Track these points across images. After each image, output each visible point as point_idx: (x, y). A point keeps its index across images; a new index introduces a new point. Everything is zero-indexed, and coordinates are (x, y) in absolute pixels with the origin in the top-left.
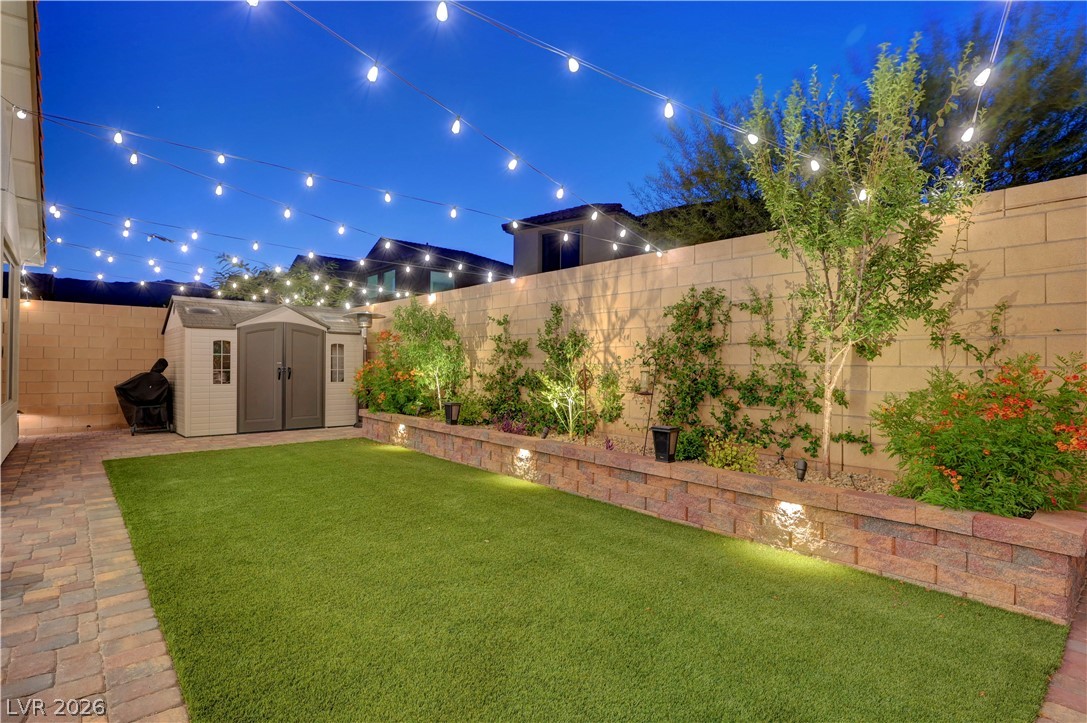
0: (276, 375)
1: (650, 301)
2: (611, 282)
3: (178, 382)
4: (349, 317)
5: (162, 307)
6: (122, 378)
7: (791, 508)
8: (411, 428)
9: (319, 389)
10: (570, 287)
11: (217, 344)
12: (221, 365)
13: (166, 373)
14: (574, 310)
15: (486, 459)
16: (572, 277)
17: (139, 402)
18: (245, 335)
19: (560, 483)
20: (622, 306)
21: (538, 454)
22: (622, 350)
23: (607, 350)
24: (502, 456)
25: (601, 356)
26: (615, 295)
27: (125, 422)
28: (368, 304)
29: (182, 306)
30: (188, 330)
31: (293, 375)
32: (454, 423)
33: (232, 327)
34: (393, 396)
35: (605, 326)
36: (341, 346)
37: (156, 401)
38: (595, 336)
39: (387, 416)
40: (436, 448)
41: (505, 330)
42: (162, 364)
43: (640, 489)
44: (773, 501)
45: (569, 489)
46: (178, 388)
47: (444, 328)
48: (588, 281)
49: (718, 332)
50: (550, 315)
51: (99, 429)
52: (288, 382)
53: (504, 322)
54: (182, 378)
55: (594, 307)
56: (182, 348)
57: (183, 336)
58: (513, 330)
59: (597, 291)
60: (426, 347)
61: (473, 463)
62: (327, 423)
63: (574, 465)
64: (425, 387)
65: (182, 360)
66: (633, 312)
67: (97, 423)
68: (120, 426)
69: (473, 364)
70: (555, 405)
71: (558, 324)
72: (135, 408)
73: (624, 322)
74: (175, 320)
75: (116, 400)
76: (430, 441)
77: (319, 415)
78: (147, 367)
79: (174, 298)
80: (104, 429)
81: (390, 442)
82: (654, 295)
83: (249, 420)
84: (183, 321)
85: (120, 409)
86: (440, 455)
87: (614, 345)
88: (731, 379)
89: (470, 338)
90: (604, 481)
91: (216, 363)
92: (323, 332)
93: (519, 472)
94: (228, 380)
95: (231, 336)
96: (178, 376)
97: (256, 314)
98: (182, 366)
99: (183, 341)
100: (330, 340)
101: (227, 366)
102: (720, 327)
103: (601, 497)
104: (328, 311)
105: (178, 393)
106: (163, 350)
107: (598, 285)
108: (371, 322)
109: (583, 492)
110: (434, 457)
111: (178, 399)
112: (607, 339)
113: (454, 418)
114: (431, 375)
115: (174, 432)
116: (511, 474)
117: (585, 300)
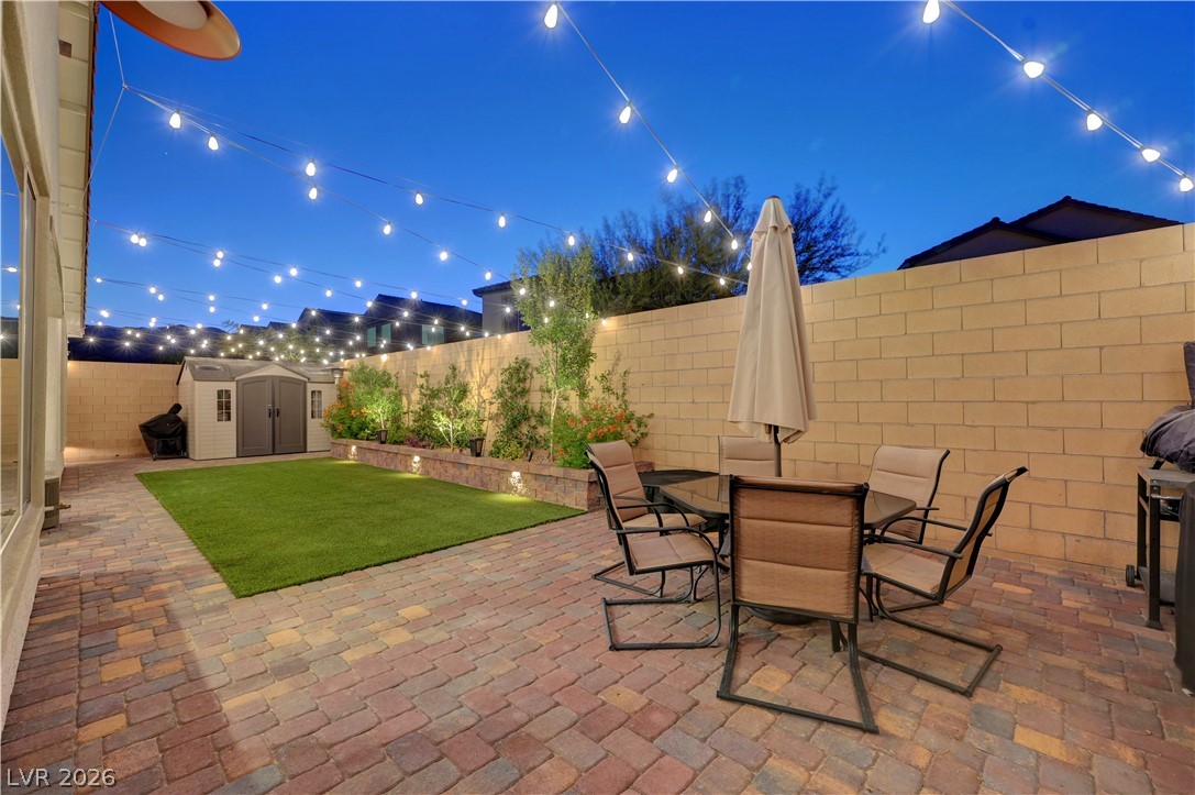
0: (267, 414)
1: (499, 364)
2: (480, 352)
3: (190, 420)
4: (327, 370)
5: (175, 363)
6: (146, 419)
7: (516, 474)
8: (359, 448)
9: (302, 424)
10: (461, 354)
11: (220, 393)
12: (224, 408)
13: (181, 414)
14: (462, 369)
15: (398, 465)
16: (462, 346)
17: (158, 436)
18: (242, 385)
19: (433, 474)
20: (486, 367)
21: (423, 458)
22: (486, 394)
23: (479, 394)
24: (406, 461)
25: (476, 398)
26: (483, 360)
27: (147, 452)
28: (342, 360)
29: (192, 365)
30: (197, 383)
31: (282, 414)
32: (383, 443)
33: (232, 379)
34: (349, 428)
35: (478, 379)
36: (320, 392)
37: (173, 435)
38: (473, 386)
39: (344, 441)
40: (373, 460)
41: (427, 381)
42: (177, 407)
43: (465, 472)
44: (511, 472)
45: (436, 477)
46: (190, 425)
47: (384, 380)
48: (470, 350)
49: (527, 385)
50: (450, 372)
51: (126, 457)
52: (277, 419)
53: (426, 375)
54: (193, 418)
55: (473, 366)
56: (193, 395)
57: (193, 387)
58: (432, 381)
59: (474, 358)
60: (371, 393)
61: (392, 467)
62: (308, 450)
63: (438, 463)
64: (373, 420)
65: (193, 405)
66: (492, 370)
67: (124, 453)
68: (144, 456)
69: (409, 404)
70: (441, 429)
71: (454, 377)
72: (156, 441)
73: (487, 377)
74: (187, 374)
75: (140, 436)
76: (370, 456)
77: (302, 443)
78: (165, 410)
79: (187, 358)
80: (131, 457)
81: (347, 458)
82: (501, 360)
83: (245, 448)
84: (193, 376)
85: (143, 442)
86: (375, 464)
87: (483, 390)
88: (533, 412)
89: (408, 386)
90: (452, 470)
91: (220, 406)
92: (305, 382)
93: (414, 470)
94: (229, 419)
95: (231, 386)
96: (190, 416)
97: (250, 369)
98: (193, 409)
99: (193, 391)
100: (311, 387)
101: (228, 408)
102: (528, 381)
103: (449, 480)
104: (311, 366)
105: (190, 429)
106: (177, 397)
107: (475, 352)
108: (342, 374)
109: (443, 479)
110: (371, 466)
111: (190, 434)
112: (479, 388)
113: (383, 439)
114: (377, 412)
115: (187, 457)
116: (410, 472)
117: (469, 362)
